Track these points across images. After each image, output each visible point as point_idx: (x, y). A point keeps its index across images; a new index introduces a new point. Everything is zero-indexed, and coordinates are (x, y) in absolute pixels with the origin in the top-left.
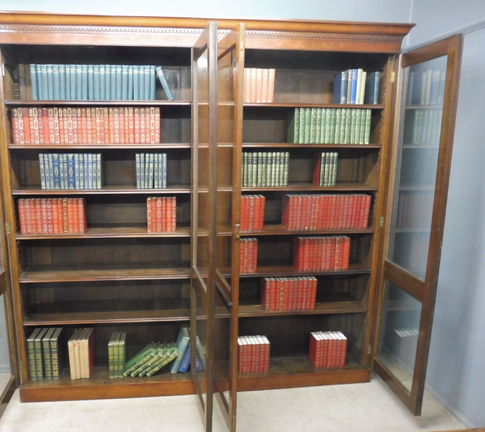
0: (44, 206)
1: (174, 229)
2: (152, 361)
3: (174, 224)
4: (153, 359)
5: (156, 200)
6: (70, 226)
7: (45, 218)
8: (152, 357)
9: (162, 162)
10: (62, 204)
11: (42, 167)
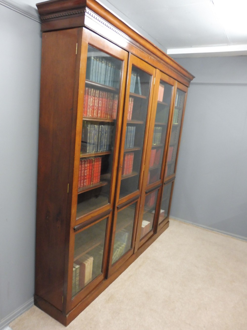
0: (83, 166)
1: (132, 171)
2: (118, 253)
3: (132, 168)
4: (118, 252)
5: (128, 155)
6: (94, 178)
7: (83, 175)
8: (118, 251)
9: (134, 132)
10: (92, 163)
11: (89, 135)
